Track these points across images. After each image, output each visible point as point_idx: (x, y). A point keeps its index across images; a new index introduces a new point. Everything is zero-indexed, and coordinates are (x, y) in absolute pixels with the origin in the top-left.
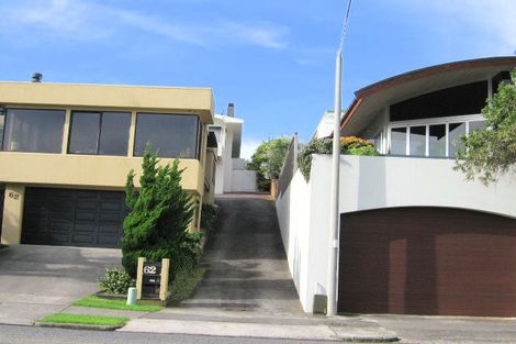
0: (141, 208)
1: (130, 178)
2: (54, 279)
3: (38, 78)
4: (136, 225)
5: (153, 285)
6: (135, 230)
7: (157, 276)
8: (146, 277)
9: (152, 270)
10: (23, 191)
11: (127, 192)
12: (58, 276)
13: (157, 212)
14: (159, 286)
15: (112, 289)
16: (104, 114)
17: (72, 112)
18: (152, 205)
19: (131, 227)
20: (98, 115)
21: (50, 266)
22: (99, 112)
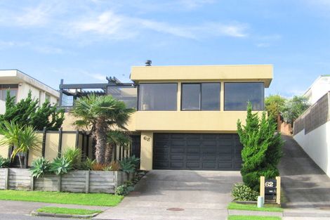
0: (252, 144)
1: (239, 125)
2: (198, 192)
3: (149, 63)
4: (251, 155)
5: (271, 194)
6: (251, 158)
7: (274, 188)
8: (267, 189)
9: (271, 184)
10: (152, 135)
11: (240, 134)
12: (200, 190)
13: (265, 146)
14: (275, 194)
15: (242, 198)
16: (203, 84)
17: (182, 84)
18: (260, 142)
19: (248, 157)
20: (199, 85)
21: (188, 183)
22: (199, 83)
